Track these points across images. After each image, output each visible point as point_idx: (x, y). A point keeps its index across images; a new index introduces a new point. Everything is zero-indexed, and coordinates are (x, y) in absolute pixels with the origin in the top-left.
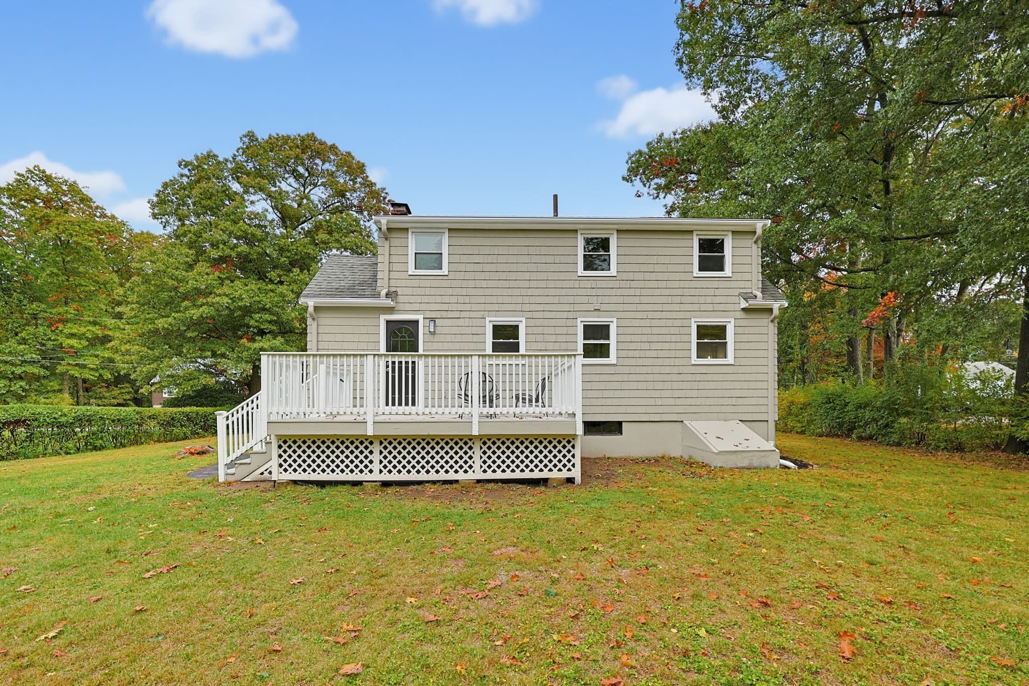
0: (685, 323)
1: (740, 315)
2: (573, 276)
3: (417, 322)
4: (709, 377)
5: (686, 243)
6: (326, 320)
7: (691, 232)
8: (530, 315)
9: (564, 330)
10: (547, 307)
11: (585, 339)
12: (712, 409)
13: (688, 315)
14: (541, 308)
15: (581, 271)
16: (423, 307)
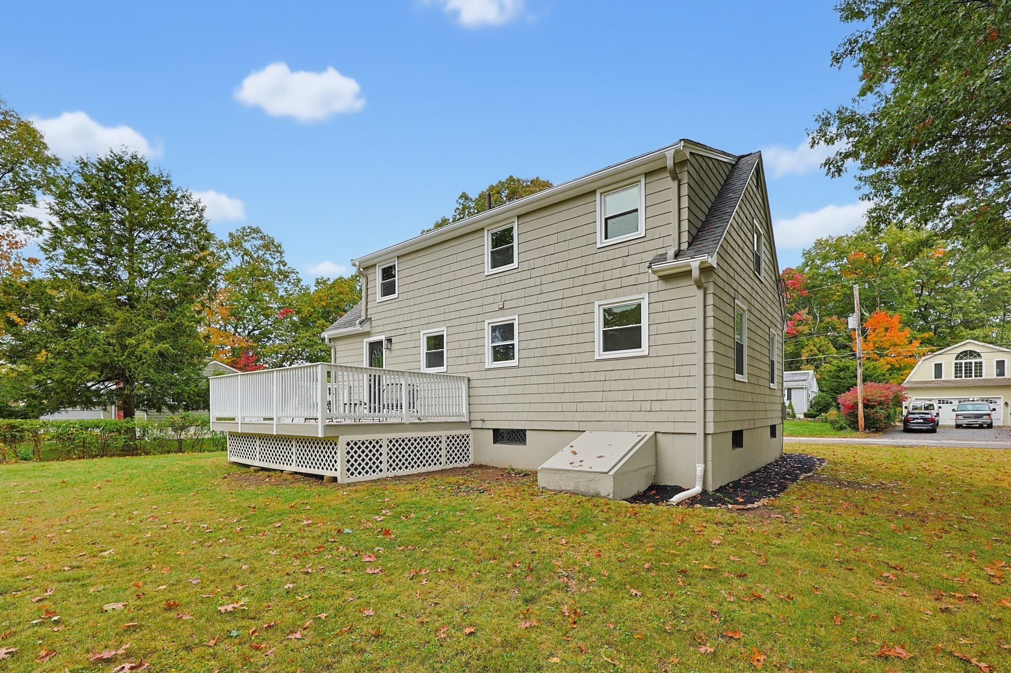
0: (588, 309)
1: (656, 284)
2: (481, 277)
3: (381, 341)
4: (618, 375)
5: (590, 208)
6: (339, 346)
7: (594, 192)
8: (449, 324)
9: (474, 335)
10: (462, 314)
11: (493, 341)
12: (620, 416)
14: (458, 315)
15: (488, 270)
16: (385, 328)
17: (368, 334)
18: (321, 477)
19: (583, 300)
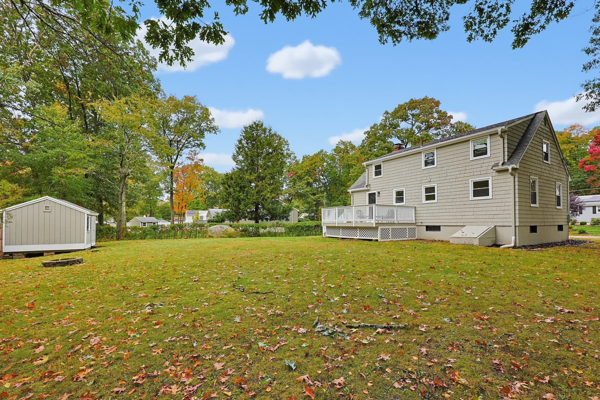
0: (467, 182)
1: (495, 174)
2: (420, 170)
3: (375, 193)
4: (479, 206)
5: (467, 146)
6: (355, 195)
7: (469, 140)
8: (406, 187)
9: (417, 191)
10: (412, 183)
11: (426, 193)
12: (481, 220)
13: (468, 178)
14: (410, 183)
15: (423, 167)
16: (377, 188)
17: (369, 190)
18: (371, 240)
19: (465, 178)
